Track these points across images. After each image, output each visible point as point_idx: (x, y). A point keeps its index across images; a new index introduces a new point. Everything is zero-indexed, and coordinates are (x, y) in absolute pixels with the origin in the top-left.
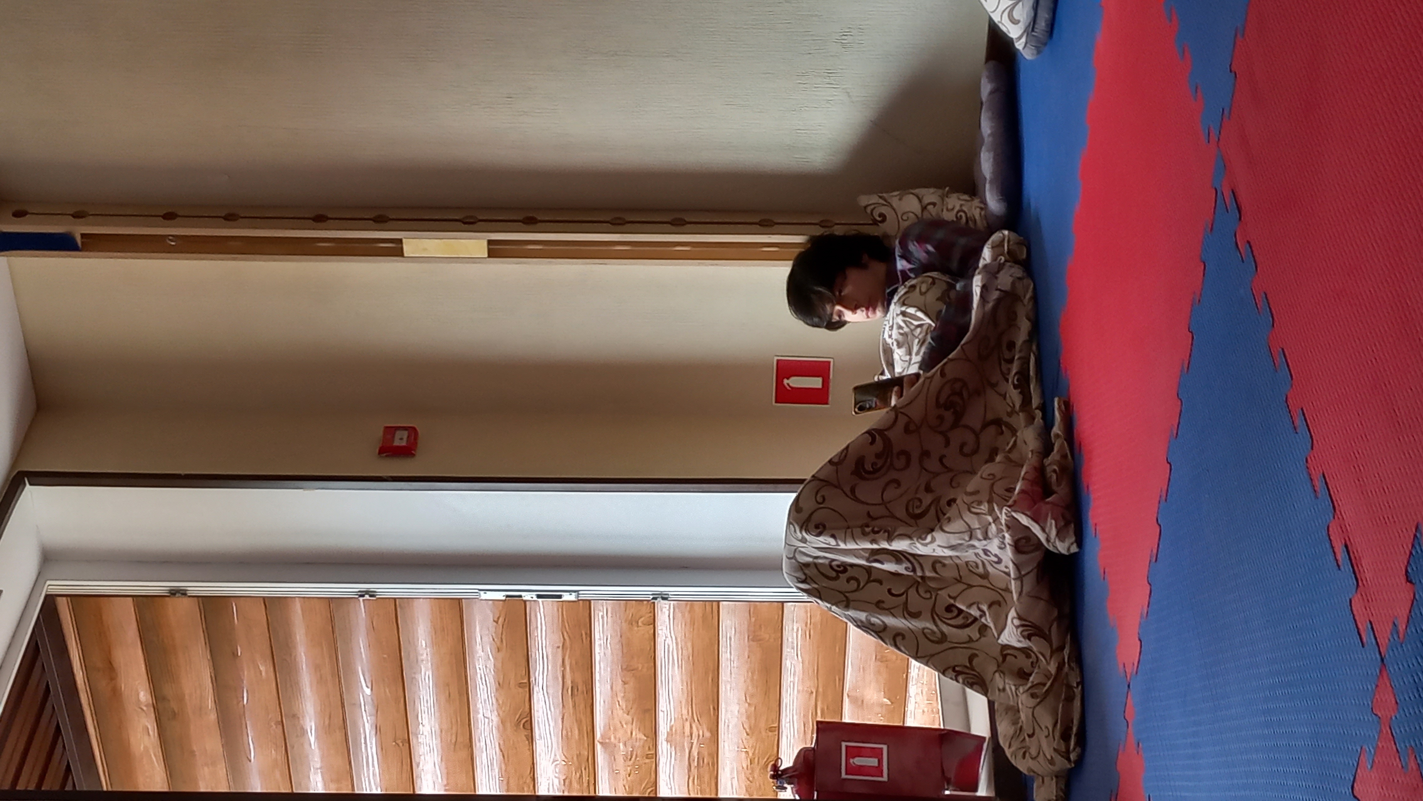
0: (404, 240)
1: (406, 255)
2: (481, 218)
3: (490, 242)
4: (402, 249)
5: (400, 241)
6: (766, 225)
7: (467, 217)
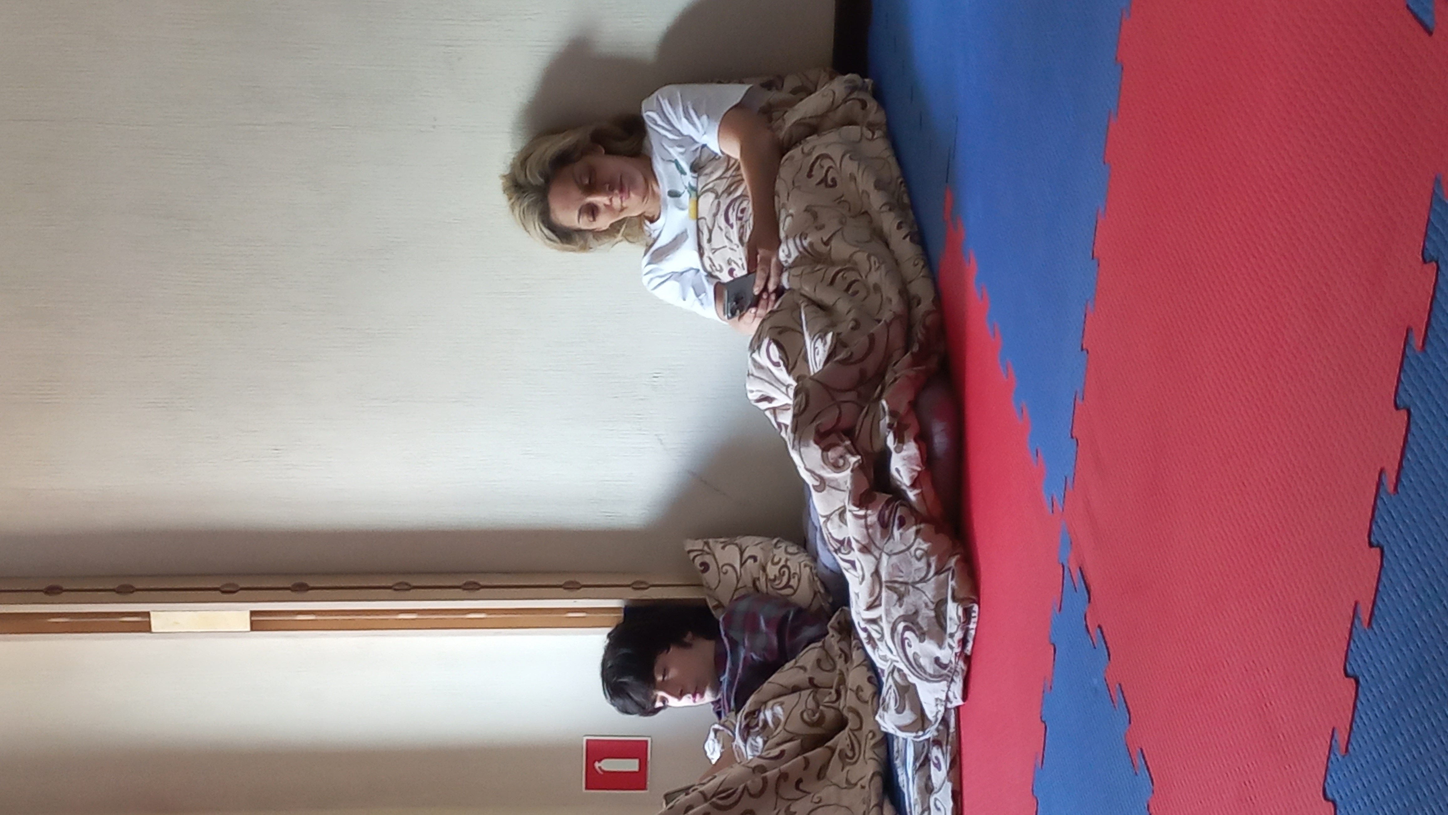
0: (152, 614)
1: (153, 630)
2: (241, 586)
3: (253, 613)
4: (149, 622)
5: (147, 614)
6: (572, 588)
7: (227, 585)
